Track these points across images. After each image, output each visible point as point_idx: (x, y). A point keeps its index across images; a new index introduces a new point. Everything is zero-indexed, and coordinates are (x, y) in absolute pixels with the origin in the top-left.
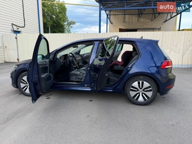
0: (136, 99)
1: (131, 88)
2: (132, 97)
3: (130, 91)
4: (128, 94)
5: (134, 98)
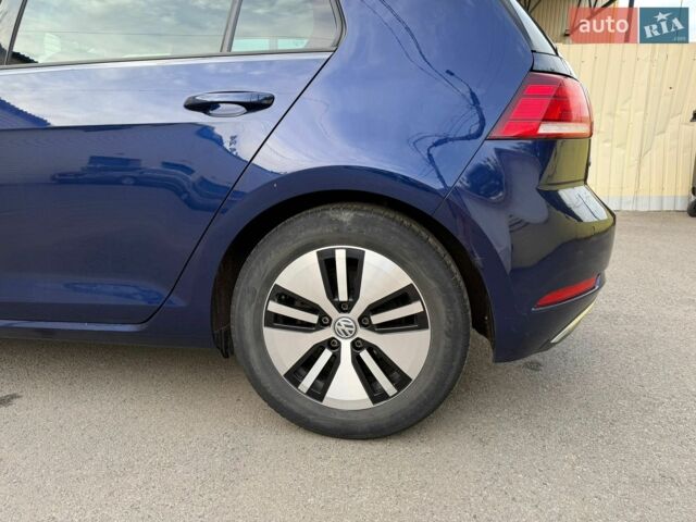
0: (310, 393)
2: (283, 370)
3: (268, 324)
4: (253, 354)
5: (297, 383)
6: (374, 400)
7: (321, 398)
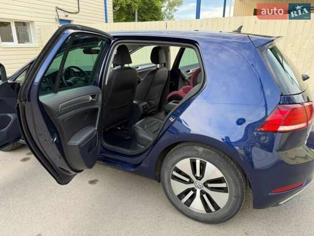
0: (185, 203)
1: (175, 173)
2: (176, 194)
3: (172, 178)
5: (181, 200)
6: (207, 212)
7: (189, 206)
